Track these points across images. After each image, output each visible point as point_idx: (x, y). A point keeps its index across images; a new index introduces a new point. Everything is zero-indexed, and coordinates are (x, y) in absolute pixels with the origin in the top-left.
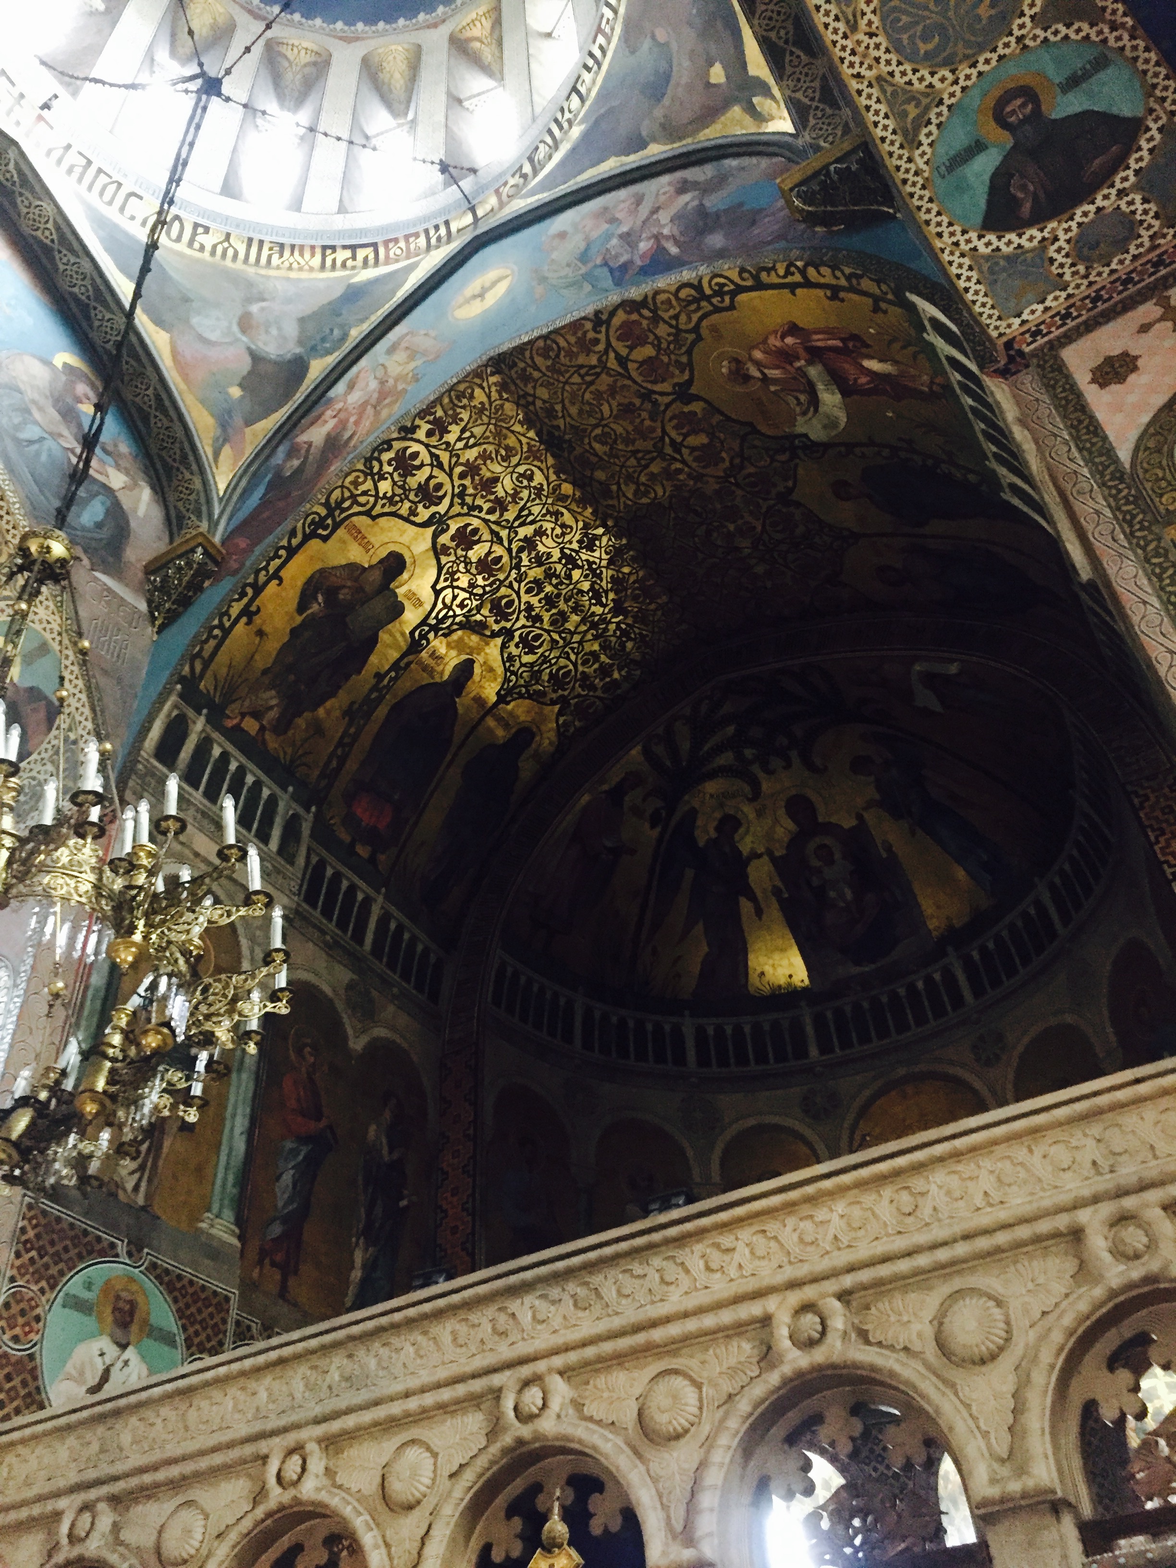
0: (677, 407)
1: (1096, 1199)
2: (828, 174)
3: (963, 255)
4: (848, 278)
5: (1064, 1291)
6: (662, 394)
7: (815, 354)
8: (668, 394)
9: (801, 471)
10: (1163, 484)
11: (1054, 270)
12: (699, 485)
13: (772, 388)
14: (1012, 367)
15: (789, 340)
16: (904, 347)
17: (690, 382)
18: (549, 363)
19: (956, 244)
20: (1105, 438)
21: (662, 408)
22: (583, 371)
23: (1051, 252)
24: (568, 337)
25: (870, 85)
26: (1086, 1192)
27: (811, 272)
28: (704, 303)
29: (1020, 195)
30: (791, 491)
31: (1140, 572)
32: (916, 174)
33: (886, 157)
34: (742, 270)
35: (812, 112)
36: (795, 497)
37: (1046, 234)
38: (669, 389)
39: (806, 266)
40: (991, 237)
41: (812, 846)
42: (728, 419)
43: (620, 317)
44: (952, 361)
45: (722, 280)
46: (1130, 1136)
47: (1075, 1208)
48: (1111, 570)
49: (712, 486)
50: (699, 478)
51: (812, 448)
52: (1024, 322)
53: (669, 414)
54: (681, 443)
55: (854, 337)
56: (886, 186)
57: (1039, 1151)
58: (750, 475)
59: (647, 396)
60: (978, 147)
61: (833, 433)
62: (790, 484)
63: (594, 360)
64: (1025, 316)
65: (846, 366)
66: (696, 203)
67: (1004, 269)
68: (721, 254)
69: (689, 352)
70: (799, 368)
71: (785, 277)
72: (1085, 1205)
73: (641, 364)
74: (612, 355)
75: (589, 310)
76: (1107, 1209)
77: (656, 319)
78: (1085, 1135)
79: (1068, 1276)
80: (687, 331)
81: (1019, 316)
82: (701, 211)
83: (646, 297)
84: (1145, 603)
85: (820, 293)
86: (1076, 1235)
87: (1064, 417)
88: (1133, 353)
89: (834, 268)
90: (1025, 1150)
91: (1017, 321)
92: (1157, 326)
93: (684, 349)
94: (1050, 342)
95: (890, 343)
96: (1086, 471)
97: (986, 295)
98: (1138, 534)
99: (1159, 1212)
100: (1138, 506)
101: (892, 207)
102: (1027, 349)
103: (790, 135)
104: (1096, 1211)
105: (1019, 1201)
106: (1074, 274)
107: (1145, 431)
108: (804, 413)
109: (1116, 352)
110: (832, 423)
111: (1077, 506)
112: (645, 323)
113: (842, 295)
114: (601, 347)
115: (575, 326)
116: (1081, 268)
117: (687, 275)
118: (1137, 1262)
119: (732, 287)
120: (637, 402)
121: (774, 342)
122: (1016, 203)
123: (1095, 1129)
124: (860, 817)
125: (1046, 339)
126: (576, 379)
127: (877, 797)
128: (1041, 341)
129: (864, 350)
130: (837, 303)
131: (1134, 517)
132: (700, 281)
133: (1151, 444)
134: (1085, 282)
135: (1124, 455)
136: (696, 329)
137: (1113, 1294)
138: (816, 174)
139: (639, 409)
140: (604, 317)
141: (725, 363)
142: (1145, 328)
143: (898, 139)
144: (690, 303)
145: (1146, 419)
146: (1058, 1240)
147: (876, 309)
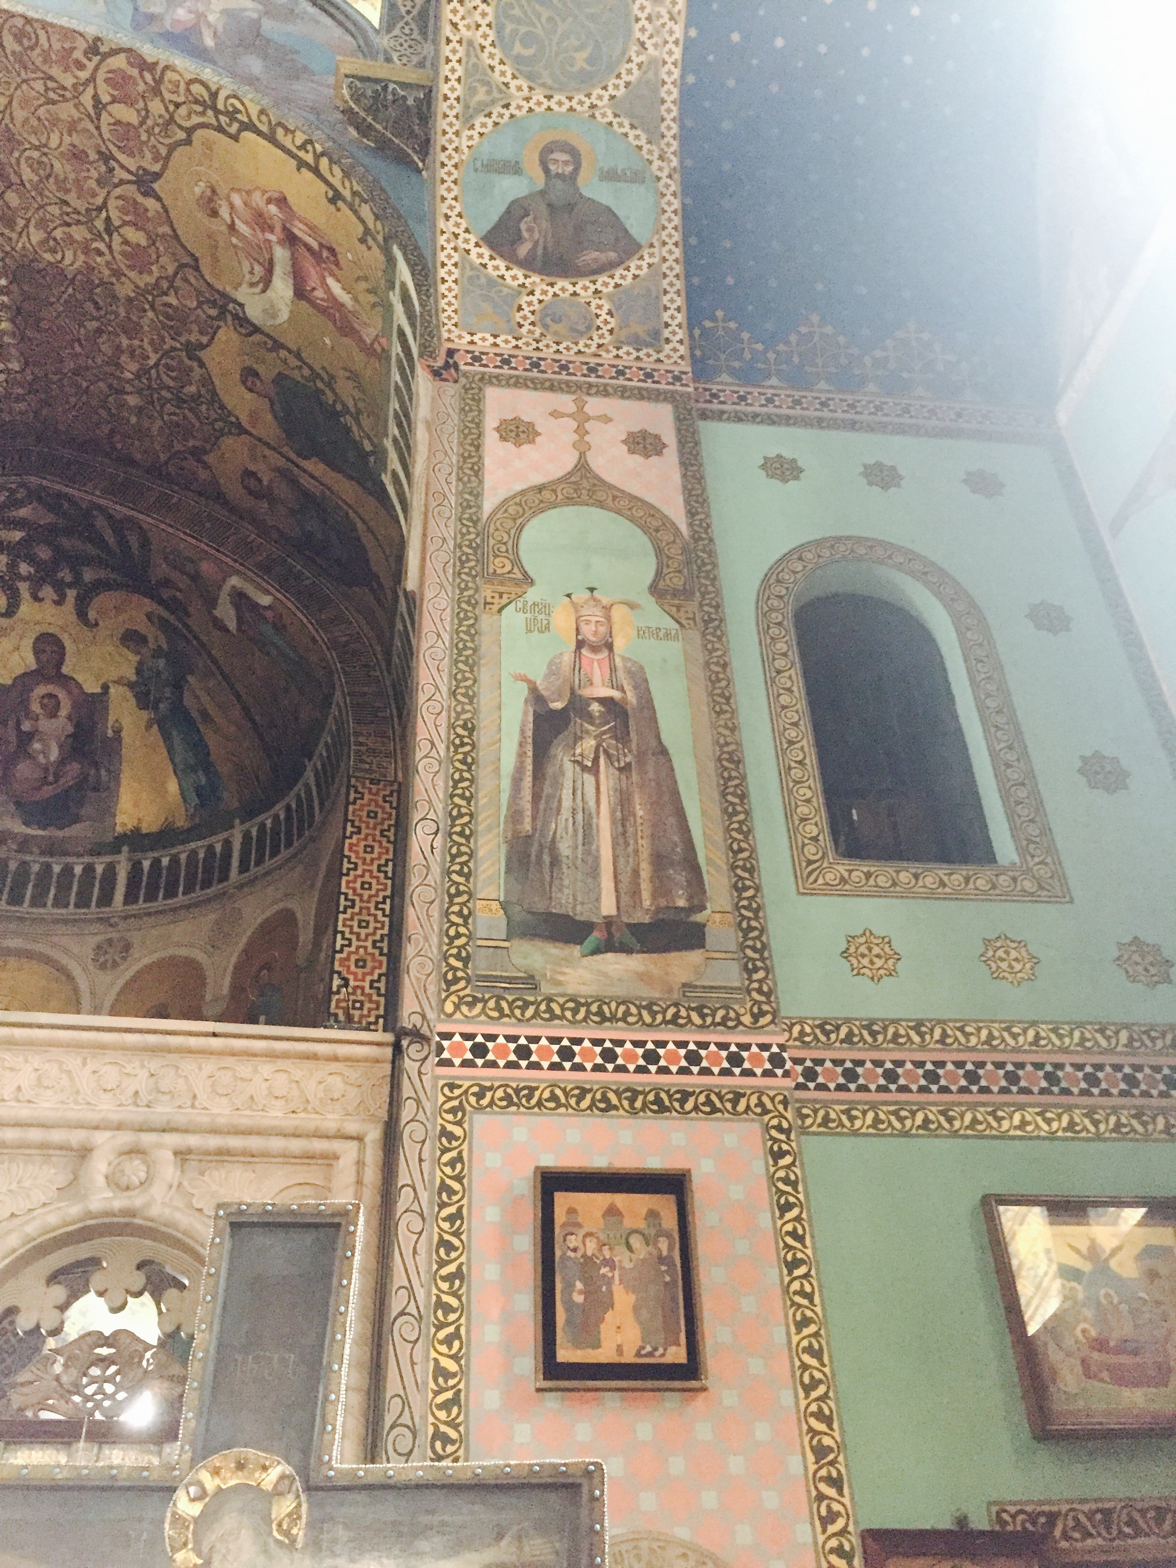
0: (131, 190)
1: (119, 1127)
2: (385, 88)
3: (455, 249)
4: (354, 194)
5: (43, 1199)
6: (122, 167)
7: (291, 239)
8: (129, 172)
9: (221, 334)
10: (503, 549)
11: (518, 317)
12: (114, 280)
13: (234, 240)
14: (445, 375)
15: (273, 209)
16: (369, 291)
17: (157, 176)
18: (18, 48)
19: (456, 236)
20: (481, 482)
21: (116, 181)
22: (51, 84)
23: (524, 300)
24: (53, 40)
25: (460, 42)
26: (115, 1117)
27: (324, 162)
28: (210, 113)
29: (525, 234)
30: (203, 347)
31: (448, 610)
32: (456, 149)
33: (440, 116)
34: (262, 112)
35: (401, 24)
36: (202, 354)
37: (528, 282)
38: (133, 169)
39: (323, 154)
40: (486, 251)
41: (42, 690)
42: (176, 237)
43: (119, 62)
44: (401, 334)
45: (239, 106)
46: (181, 1081)
47: (97, 1128)
48: (429, 594)
49: (125, 290)
50: (118, 274)
51: (242, 321)
52: (472, 342)
53: (118, 191)
54: (117, 229)
55: (332, 250)
56: (428, 141)
57: (91, 1066)
58: (170, 305)
59: (106, 157)
60: (514, 168)
61: (270, 323)
62: (205, 340)
63: (68, 81)
64: (476, 338)
65: (313, 272)
66: (255, 16)
67: (481, 287)
68: (251, 81)
69: (172, 148)
70: (268, 241)
71: (299, 148)
72: (106, 1128)
73: (118, 123)
74: (90, 91)
75: (91, 31)
76: (126, 1138)
77: (156, 91)
78: (143, 1066)
79: (54, 1188)
80: (180, 127)
81: (472, 334)
82: (255, 26)
83: (156, 64)
84: (439, 635)
85: (323, 188)
86: (84, 1153)
87: (461, 444)
88: (538, 428)
89: (346, 174)
90: (79, 1060)
91: (468, 338)
92: (566, 419)
93: (167, 141)
94: (484, 374)
95: (358, 279)
96: (453, 500)
97: (456, 297)
98: (463, 576)
99: (169, 1155)
100: (475, 554)
101: (423, 161)
102: (462, 367)
103: (372, 27)
104: (113, 1137)
105: (47, 1105)
106: (530, 332)
107: (514, 497)
108: (252, 285)
109: (526, 419)
110: (271, 312)
111: (432, 523)
112: (141, 87)
113: (340, 203)
114: (84, 75)
115: (69, 34)
116: (538, 331)
117: (207, 74)
118: (126, 1194)
119: (246, 120)
120: (93, 156)
121: (258, 199)
122: (518, 238)
123: (154, 1064)
124: (105, 688)
125: (482, 369)
126: (39, 86)
127: (134, 678)
128: (477, 368)
129: (333, 267)
130: (332, 208)
131: (468, 560)
132: (218, 90)
133: (512, 510)
134: (535, 345)
135: (488, 505)
136: (190, 131)
137: (90, 1215)
138: (377, 81)
139: (91, 163)
140: (103, 49)
141: (202, 184)
142: (555, 414)
143: (458, 108)
144: (197, 102)
145: (518, 487)
146: (64, 1152)
147: (362, 241)
